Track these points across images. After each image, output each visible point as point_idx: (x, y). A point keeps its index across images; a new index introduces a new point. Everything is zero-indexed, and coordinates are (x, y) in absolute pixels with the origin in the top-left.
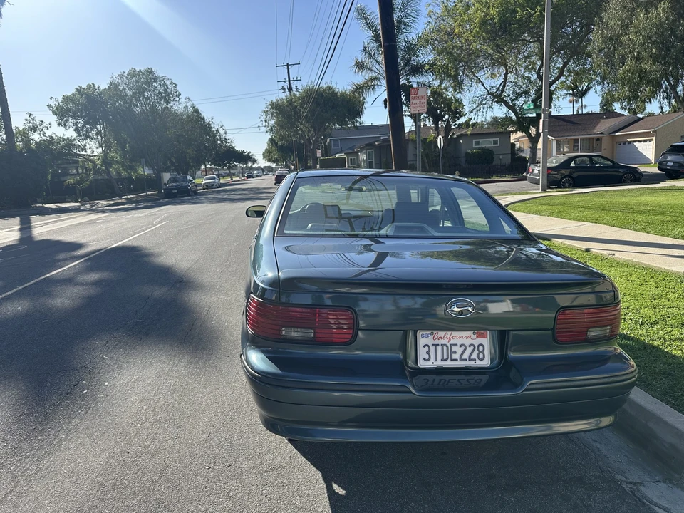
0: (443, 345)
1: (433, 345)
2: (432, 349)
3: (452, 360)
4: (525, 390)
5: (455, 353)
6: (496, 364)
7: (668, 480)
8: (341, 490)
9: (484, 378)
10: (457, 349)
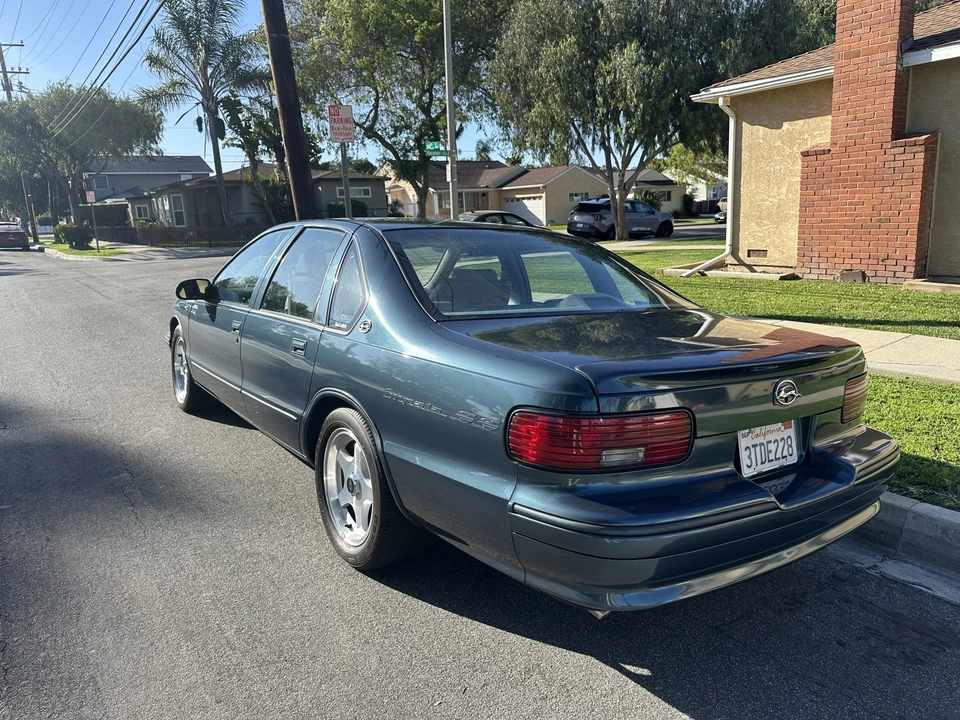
0: (760, 445)
1: (753, 446)
2: (752, 449)
3: (769, 461)
4: (857, 479)
5: (771, 451)
6: (800, 457)
7: (886, 557)
8: (641, 669)
9: (790, 478)
10: (772, 447)
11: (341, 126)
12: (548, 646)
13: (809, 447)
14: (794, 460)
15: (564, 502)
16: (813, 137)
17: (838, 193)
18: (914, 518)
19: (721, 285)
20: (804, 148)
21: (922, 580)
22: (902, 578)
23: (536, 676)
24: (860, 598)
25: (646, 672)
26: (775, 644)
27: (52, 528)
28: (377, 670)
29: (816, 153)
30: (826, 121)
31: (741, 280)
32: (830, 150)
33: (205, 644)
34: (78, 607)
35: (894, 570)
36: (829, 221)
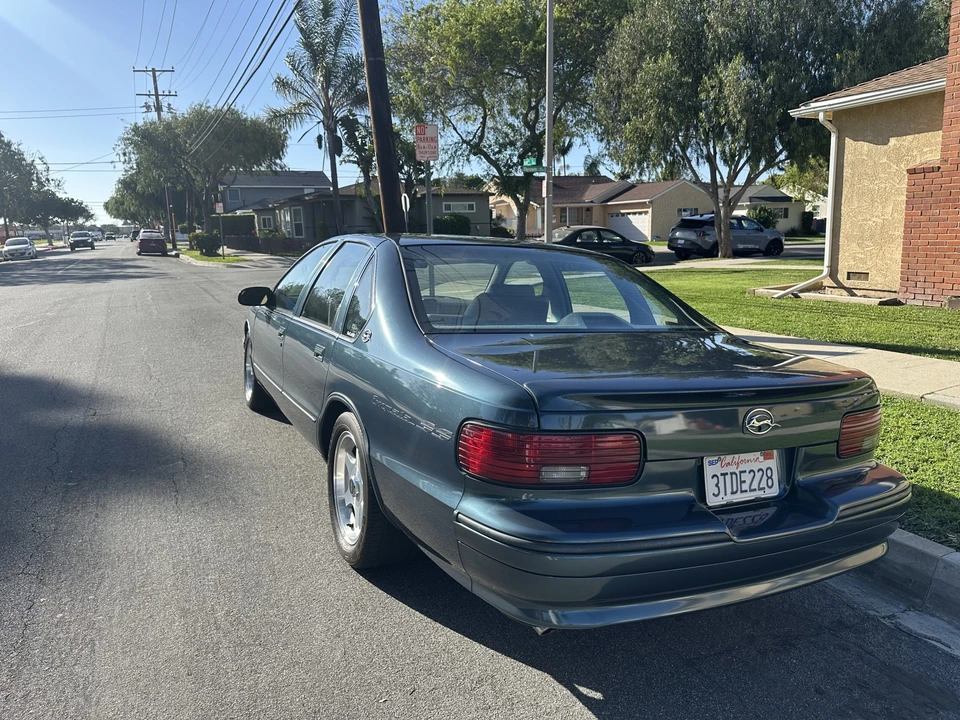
0: (732, 474)
1: (722, 474)
2: (721, 478)
3: (742, 492)
4: (838, 519)
5: (744, 482)
6: (783, 491)
7: (911, 607)
8: (594, 693)
9: (771, 511)
10: (744, 477)
11: (426, 145)
12: (509, 659)
13: (794, 480)
14: (774, 492)
15: (502, 515)
16: (923, 153)
17: (948, 213)
18: (945, 567)
19: (811, 308)
20: (912, 166)
21: (943, 637)
22: (920, 632)
23: (487, 688)
24: (860, 647)
25: (598, 696)
26: (746, 683)
27: (104, 506)
28: (339, 662)
29: (924, 171)
30: (937, 137)
31: (836, 304)
32: (939, 168)
33: (196, 621)
34: (102, 577)
35: (913, 622)
36: (936, 244)
